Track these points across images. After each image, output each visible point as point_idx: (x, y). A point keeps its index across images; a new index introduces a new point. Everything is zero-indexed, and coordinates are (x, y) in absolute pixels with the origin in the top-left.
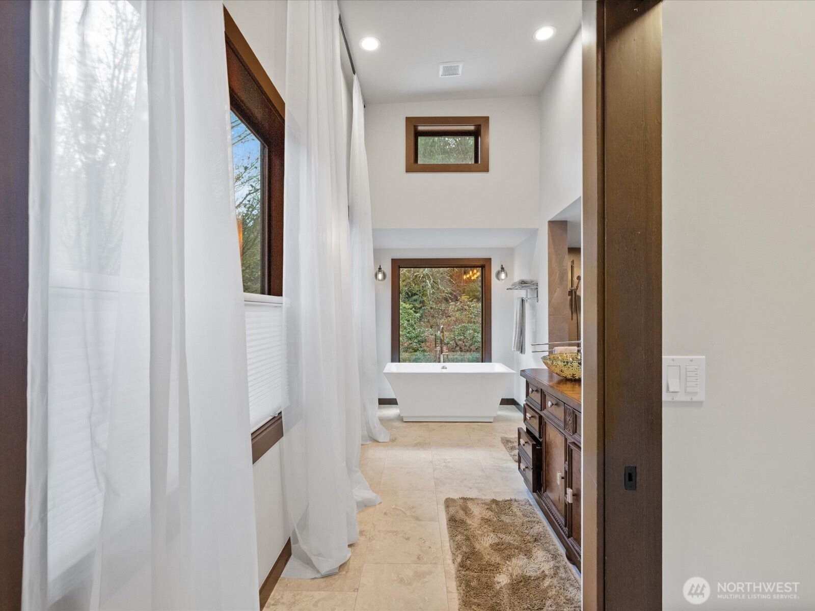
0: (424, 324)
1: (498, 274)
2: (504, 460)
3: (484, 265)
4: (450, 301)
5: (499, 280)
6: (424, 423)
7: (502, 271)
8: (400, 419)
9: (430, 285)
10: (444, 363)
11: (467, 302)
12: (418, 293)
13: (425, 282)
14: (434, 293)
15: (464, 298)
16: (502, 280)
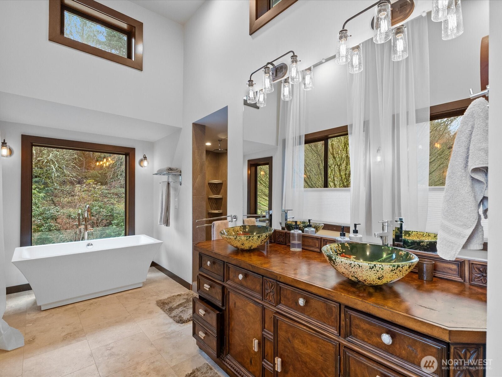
0: (46, 202)
1: (141, 161)
2: (167, 324)
3: (129, 153)
4: (75, 184)
5: (142, 167)
6: (70, 306)
7: (144, 160)
8: (36, 308)
9: (55, 170)
10: (89, 241)
11: (92, 184)
12: (41, 176)
13: (50, 166)
14: (58, 176)
15: (90, 181)
16: (145, 167)
